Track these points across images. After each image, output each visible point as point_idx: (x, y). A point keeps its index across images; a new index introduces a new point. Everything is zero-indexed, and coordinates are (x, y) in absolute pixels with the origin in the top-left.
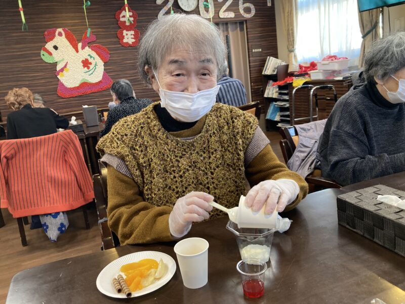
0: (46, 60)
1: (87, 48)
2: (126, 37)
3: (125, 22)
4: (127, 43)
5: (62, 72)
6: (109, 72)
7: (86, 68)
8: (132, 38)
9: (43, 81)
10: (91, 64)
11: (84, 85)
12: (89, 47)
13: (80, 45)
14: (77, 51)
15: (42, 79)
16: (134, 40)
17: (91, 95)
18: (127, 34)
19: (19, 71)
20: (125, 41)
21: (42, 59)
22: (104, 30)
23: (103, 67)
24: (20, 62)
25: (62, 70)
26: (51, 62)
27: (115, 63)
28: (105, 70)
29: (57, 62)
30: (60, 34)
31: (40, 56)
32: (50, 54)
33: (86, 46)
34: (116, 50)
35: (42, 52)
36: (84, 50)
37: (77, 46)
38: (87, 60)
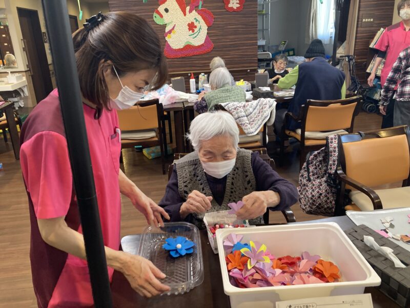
0: (158, 22)
1: (194, 12)
2: (231, 2)
4: (232, 8)
5: (170, 34)
7: (191, 31)
8: (237, 3)
10: (196, 27)
11: (188, 47)
12: (196, 11)
13: (188, 8)
14: (185, 15)
16: (238, 6)
17: (193, 57)
20: (230, 6)
23: (206, 31)
25: (170, 32)
26: (161, 24)
27: (219, 27)
28: (208, 33)
29: (166, 24)
32: (161, 16)
33: (193, 10)
34: (221, 15)
35: (155, 14)
36: (191, 14)
37: (185, 9)
38: (193, 23)
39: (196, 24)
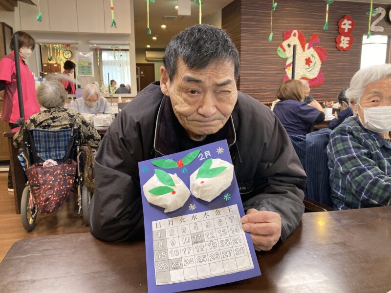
0: (281, 56)
1: (312, 49)
2: (342, 42)
3: (344, 29)
4: (342, 47)
6: (323, 71)
7: (307, 66)
8: (347, 44)
9: (274, 72)
10: (311, 62)
12: (313, 47)
13: (307, 45)
14: (304, 50)
15: (274, 70)
16: (348, 46)
18: (344, 40)
19: (259, 62)
20: (341, 45)
21: (277, 54)
22: (327, 34)
23: (320, 66)
24: (262, 55)
25: (290, 65)
26: (284, 57)
27: (330, 63)
29: (287, 58)
30: (295, 35)
31: (277, 51)
32: (284, 50)
33: (311, 47)
34: (332, 53)
35: (279, 48)
36: (309, 50)
37: (305, 44)
38: (309, 58)
39: (312, 59)
